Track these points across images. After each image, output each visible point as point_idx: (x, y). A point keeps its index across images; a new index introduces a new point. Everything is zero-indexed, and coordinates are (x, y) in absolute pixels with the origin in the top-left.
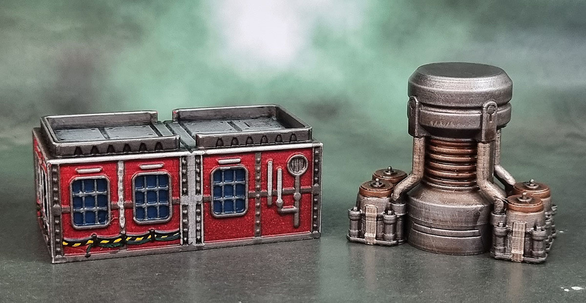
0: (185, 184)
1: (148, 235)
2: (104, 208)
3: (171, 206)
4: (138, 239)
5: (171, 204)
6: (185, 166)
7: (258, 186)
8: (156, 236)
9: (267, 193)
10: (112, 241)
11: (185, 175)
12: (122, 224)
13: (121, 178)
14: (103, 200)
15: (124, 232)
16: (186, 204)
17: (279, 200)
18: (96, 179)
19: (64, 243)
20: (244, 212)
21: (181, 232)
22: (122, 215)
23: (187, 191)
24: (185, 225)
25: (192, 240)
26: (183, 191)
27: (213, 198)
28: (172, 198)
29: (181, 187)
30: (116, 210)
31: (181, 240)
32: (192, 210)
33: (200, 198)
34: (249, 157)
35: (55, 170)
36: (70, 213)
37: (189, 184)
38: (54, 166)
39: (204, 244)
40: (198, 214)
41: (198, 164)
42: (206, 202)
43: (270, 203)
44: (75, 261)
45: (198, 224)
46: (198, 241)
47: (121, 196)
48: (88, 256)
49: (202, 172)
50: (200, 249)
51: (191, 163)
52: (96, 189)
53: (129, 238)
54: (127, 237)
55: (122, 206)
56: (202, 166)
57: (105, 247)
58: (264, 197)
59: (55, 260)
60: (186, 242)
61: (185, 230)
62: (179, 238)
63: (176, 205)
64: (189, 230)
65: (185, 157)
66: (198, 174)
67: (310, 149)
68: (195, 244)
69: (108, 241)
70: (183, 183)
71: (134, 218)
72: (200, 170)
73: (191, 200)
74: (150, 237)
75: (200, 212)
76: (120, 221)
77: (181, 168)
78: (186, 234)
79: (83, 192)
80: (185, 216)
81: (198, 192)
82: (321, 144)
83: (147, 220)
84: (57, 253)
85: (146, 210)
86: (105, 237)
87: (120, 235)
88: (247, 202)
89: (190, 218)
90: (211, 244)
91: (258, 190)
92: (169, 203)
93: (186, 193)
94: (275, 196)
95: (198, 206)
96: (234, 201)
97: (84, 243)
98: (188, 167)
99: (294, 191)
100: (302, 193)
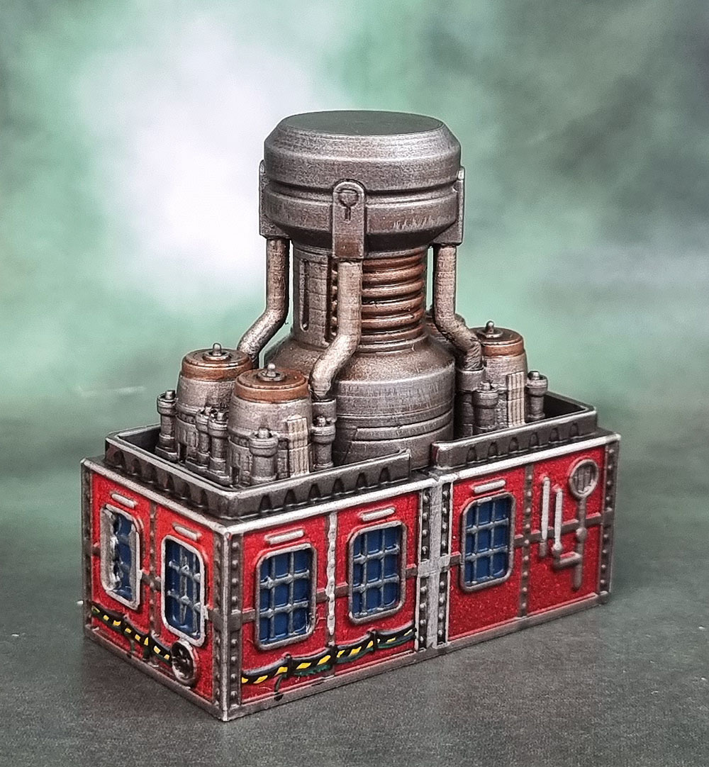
0: (426, 538)
1: (367, 642)
2: (304, 604)
3: (404, 584)
4: (354, 652)
5: (404, 579)
6: (427, 505)
7: (528, 526)
8: (379, 640)
9: (541, 535)
10: (314, 662)
11: (426, 522)
12: (331, 629)
13: (332, 544)
14: (304, 588)
15: (332, 643)
16: (426, 574)
17: (557, 546)
18: (294, 552)
19: (244, 680)
20: (508, 575)
21: (417, 626)
22: (332, 613)
23: (428, 551)
24: (423, 613)
25: (432, 639)
26: (422, 551)
27: (463, 556)
28: (406, 567)
29: (420, 545)
30: (323, 602)
31: (416, 642)
32: (435, 583)
33: (446, 559)
34: (515, 476)
35: (235, 545)
36: (254, 622)
37: (431, 537)
38: (235, 537)
39: (449, 643)
40: (442, 590)
41: (446, 499)
42: (455, 564)
43: (543, 552)
44: (260, 710)
45: (441, 608)
46: (441, 639)
47: (331, 578)
48: (278, 699)
49: (451, 512)
50: (443, 652)
51: (437, 498)
52: (292, 571)
53: (341, 653)
54: (339, 650)
55: (332, 596)
56: (451, 502)
57: (305, 675)
58: (536, 541)
59: (229, 715)
60: (423, 645)
61: (422, 622)
62: (413, 638)
63: (412, 579)
64: (430, 622)
65: (427, 490)
66: (445, 517)
67: (601, 448)
68: (435, 647)
69: (310, 664)
70: (424, 537)
71: (351, 615)
72: (448, 510)
73: (433, 567)
74: (371, 644)
75: (446, 587)
76: (329, 621)
77: (421, 511)
78: (423, 629)
79: (273, 579)
80: (424, 595)
81: (444, 550)
82: (618, 437)
83: (365, 615)
84: (231, 700)
85: (365, 596)
86: (304, 656)
87: (327, 650)
88: (512, 557)
89: (431, 599)
90: (460, 640)
91: (528, 531)
92: (400, 578)
93: (426, 555)
94: (551, 538)
95: (443, 576)
96: (492, 557)
97: (271, 673)
98: (432, 508)
99: (577, 526)
100: (589, 525)
